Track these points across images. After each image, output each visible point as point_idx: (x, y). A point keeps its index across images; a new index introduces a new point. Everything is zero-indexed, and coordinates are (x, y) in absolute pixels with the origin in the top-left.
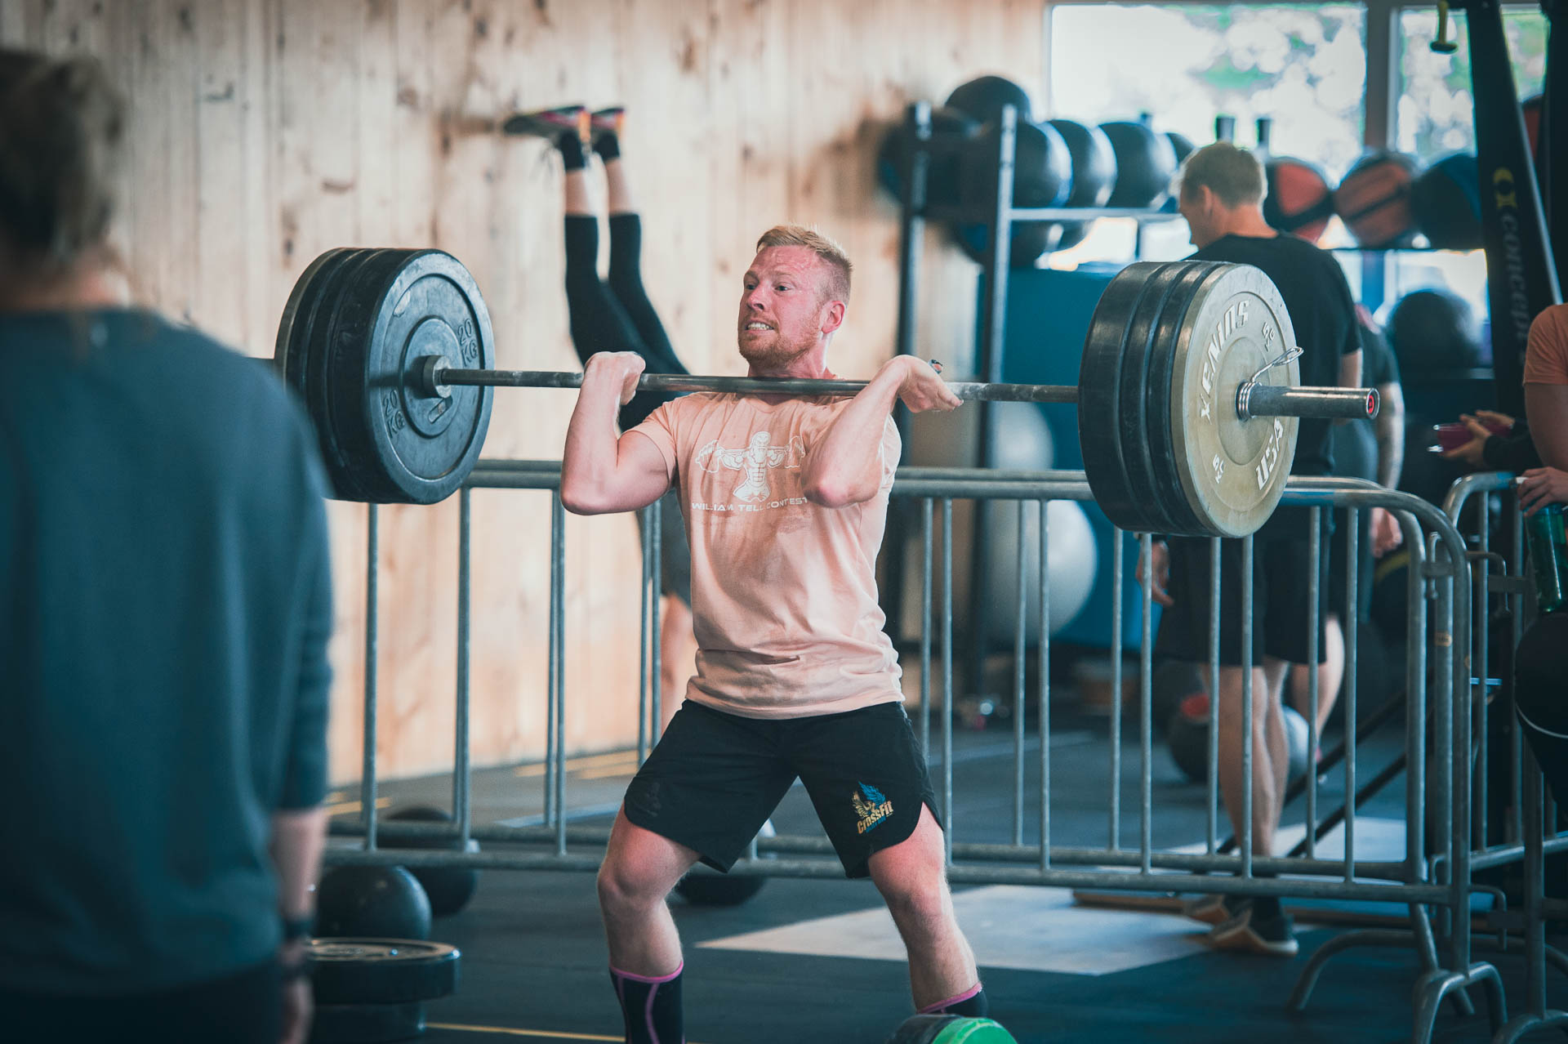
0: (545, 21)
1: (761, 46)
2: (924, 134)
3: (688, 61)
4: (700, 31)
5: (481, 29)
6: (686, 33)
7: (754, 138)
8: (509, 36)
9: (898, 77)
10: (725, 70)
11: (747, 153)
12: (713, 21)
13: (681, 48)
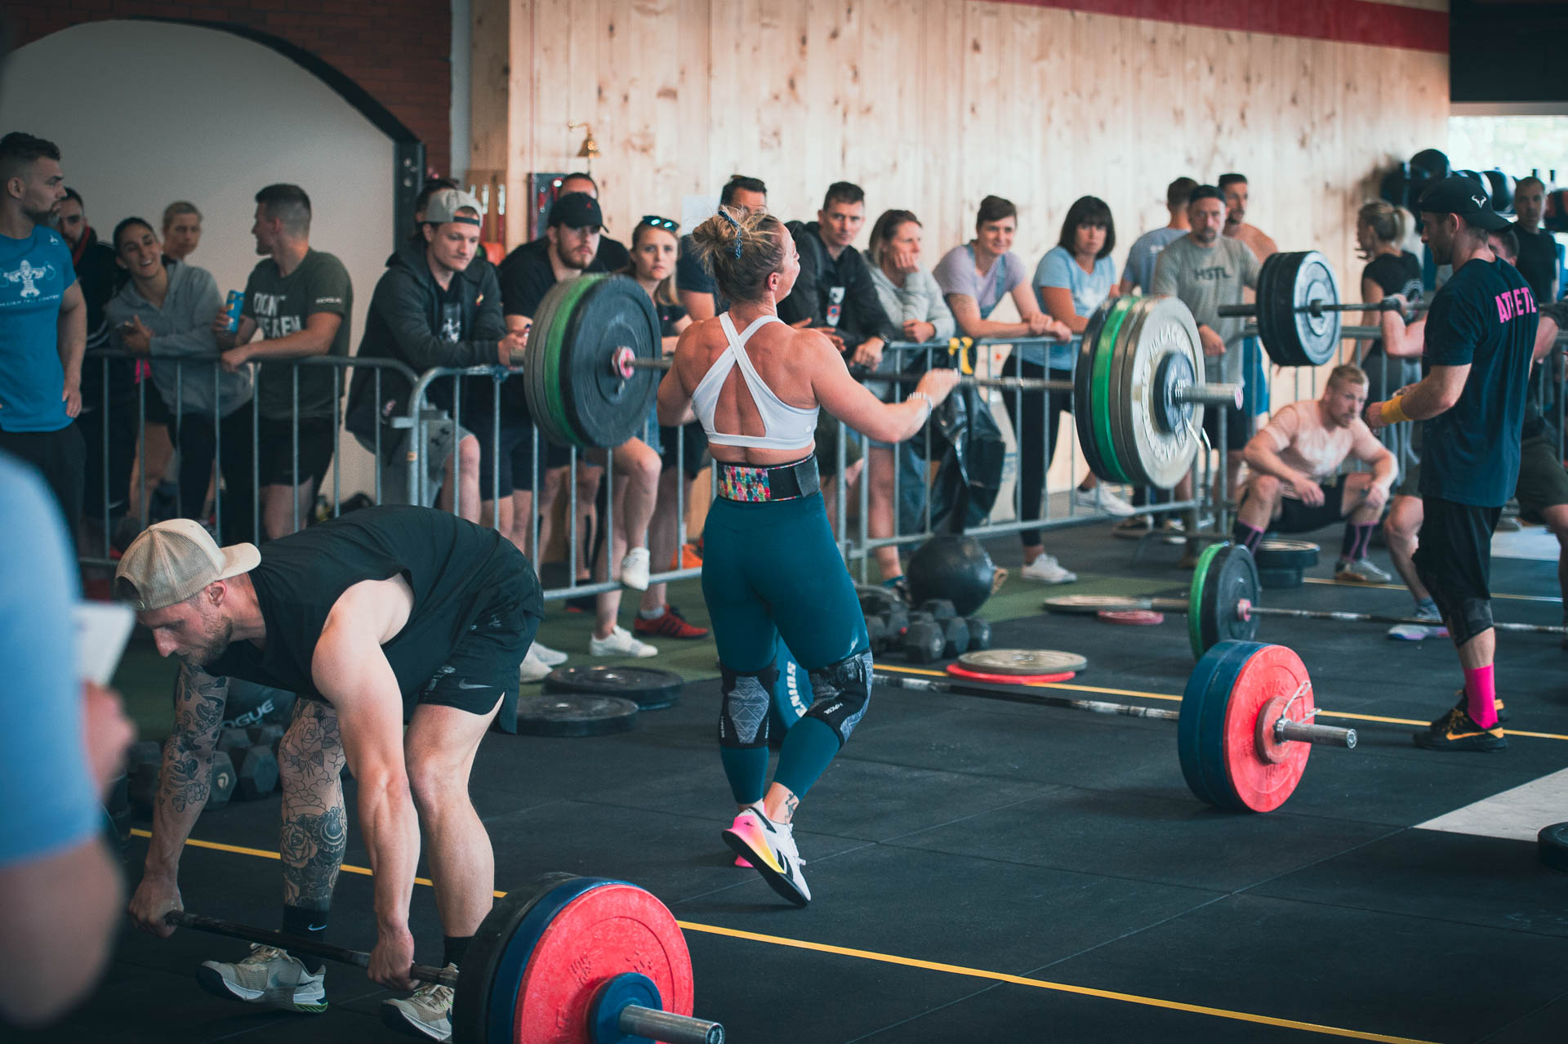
0: (1245, 125)
1: (1333, 137)
2: (1408, 177)
3: (1303, 143)
4: (1308, 129)
5: (1219, 129)
6: (1302, 130)
7: (1330, 179)
8: (1231, 132)
9: (1390, 151)
10: (1318, 147)
11: (1327, 186)
12: (1313, 125)
13: (1299, 136)
